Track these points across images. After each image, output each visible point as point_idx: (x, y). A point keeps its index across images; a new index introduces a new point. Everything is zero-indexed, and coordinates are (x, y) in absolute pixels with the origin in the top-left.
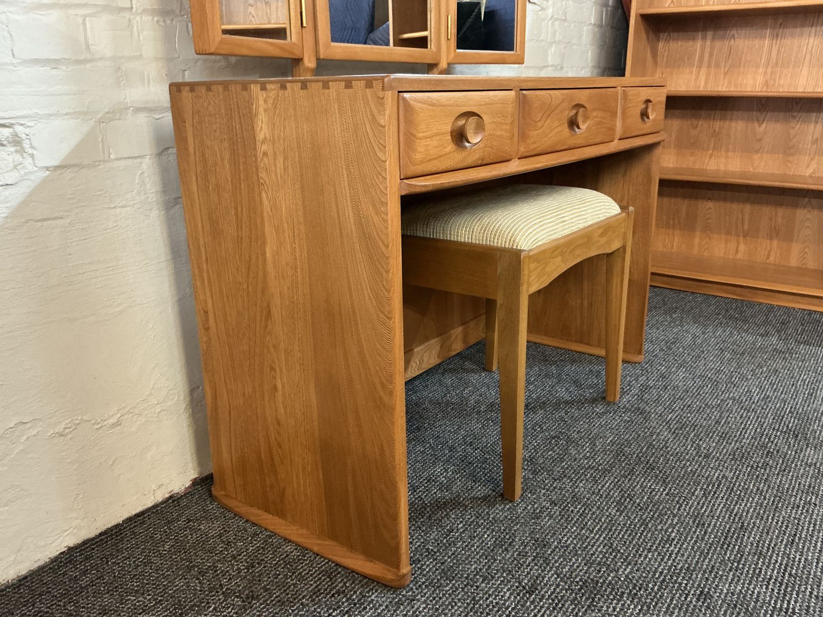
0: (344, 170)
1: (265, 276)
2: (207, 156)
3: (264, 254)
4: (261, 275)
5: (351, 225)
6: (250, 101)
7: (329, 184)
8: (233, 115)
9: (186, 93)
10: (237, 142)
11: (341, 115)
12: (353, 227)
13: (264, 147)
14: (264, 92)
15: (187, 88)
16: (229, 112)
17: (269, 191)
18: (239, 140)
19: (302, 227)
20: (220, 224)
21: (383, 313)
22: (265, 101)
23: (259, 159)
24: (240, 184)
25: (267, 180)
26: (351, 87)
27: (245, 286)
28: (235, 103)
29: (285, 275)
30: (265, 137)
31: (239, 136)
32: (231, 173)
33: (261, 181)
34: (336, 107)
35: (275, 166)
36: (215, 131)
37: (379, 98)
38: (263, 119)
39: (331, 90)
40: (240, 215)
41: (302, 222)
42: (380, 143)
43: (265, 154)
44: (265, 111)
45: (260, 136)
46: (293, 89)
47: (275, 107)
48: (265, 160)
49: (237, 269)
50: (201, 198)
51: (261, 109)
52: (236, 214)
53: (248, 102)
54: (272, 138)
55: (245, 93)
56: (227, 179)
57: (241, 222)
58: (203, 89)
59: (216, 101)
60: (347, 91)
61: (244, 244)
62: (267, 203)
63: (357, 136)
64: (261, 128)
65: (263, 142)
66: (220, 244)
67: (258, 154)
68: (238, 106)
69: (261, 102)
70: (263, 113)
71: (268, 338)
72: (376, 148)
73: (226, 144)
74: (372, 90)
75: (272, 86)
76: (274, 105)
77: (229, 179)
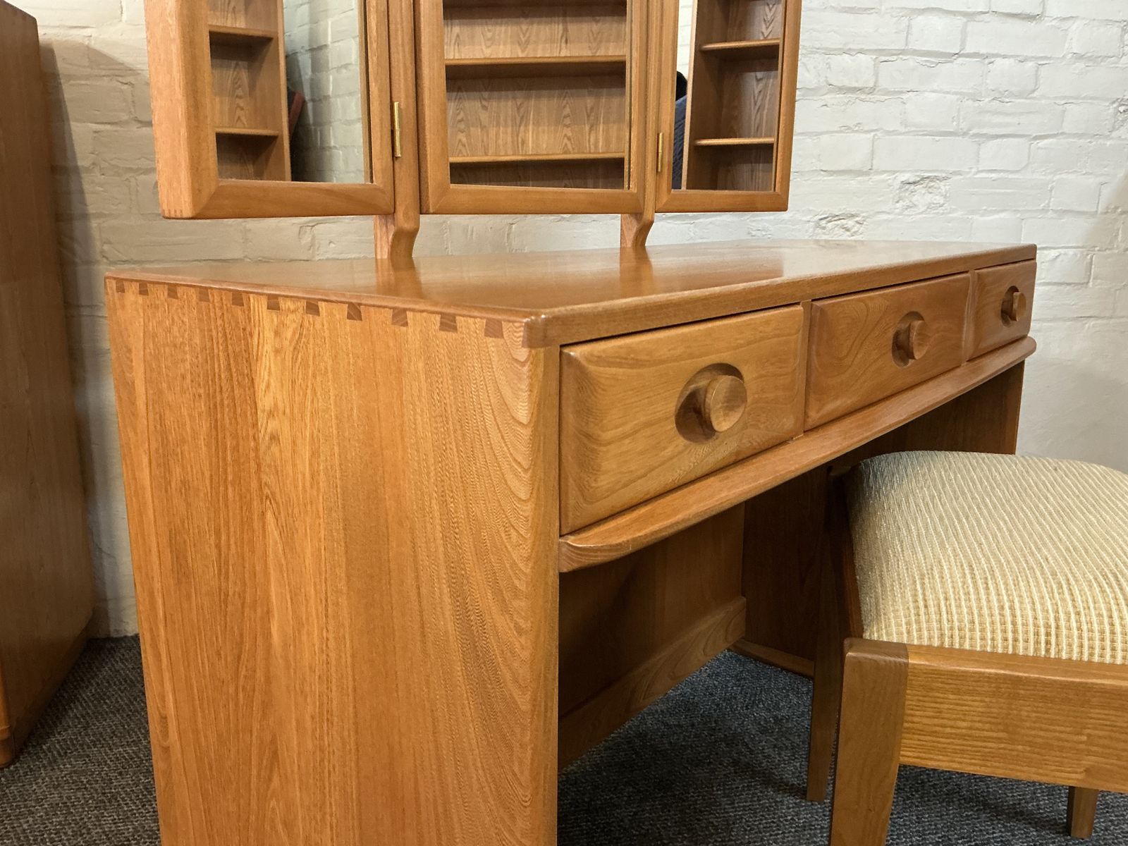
0: (434, 502)
1: (268, 680)
2: (168, 422)
3: (267, 635)
4: (260, 675)
5: (446, 622)
6: (248, 329)
7: (401, 524)
8: (216, 351)
9: (132, 296)
10: (222, 405)
11: (431, 384)
12: (450, 626)
13: (273, 425)
14: (274, 314)
15: (135, 287)
16: (208, 345)
17: (279, 513)
18: (226, 402)
19: (343, 601)
20: (190, 561)
21: (511, 832)
22: (277, 333)
23: (262, 448)
24: (227, 489)
25: (277, 490)
26: (455, 329)
27: (231, 690)
28: (220, 329)
29: (307, 689)
30: (276, 405)
31: (225, 396)
32: (211, 464)
33: (266, 491)
34: (421, 365)
35: (294, 465)
36: (183, 377)
37: (516, 360)
38: (272, 366)
39: (410, 330)
40: (224, 550)
41: (345, 589)
42: (515, 460)
43: (274, 438)
44: (277, 351)
45: (265, 402)
46: (331, 314)
47: (295, 348)
48: (275, 449)
49: (219, 654)
50: (156, 501)
51: (268, 348)
52: (218, 546)
53: (244, 329)
54: (288, 411)
55: (238, 311)
56: (203, 474)
57: (227, 562)
58: (162, 293)
59: (186, 320)
60: (443, 334)
61: (230, 608)
62: (276, 533)
63: (464, 435)
64: (268, 386)
65: (271, 414)
66: (188, 597)
67: (261, 436)
68: (225, 335)
69: (269, 334)
70: (272, 354)
71: (273, 803)
72: (505, 467)
73: (202, 406)
74: (500, 341)
75: (290, 304)
76: (293, 344)
77: (207, 474)
